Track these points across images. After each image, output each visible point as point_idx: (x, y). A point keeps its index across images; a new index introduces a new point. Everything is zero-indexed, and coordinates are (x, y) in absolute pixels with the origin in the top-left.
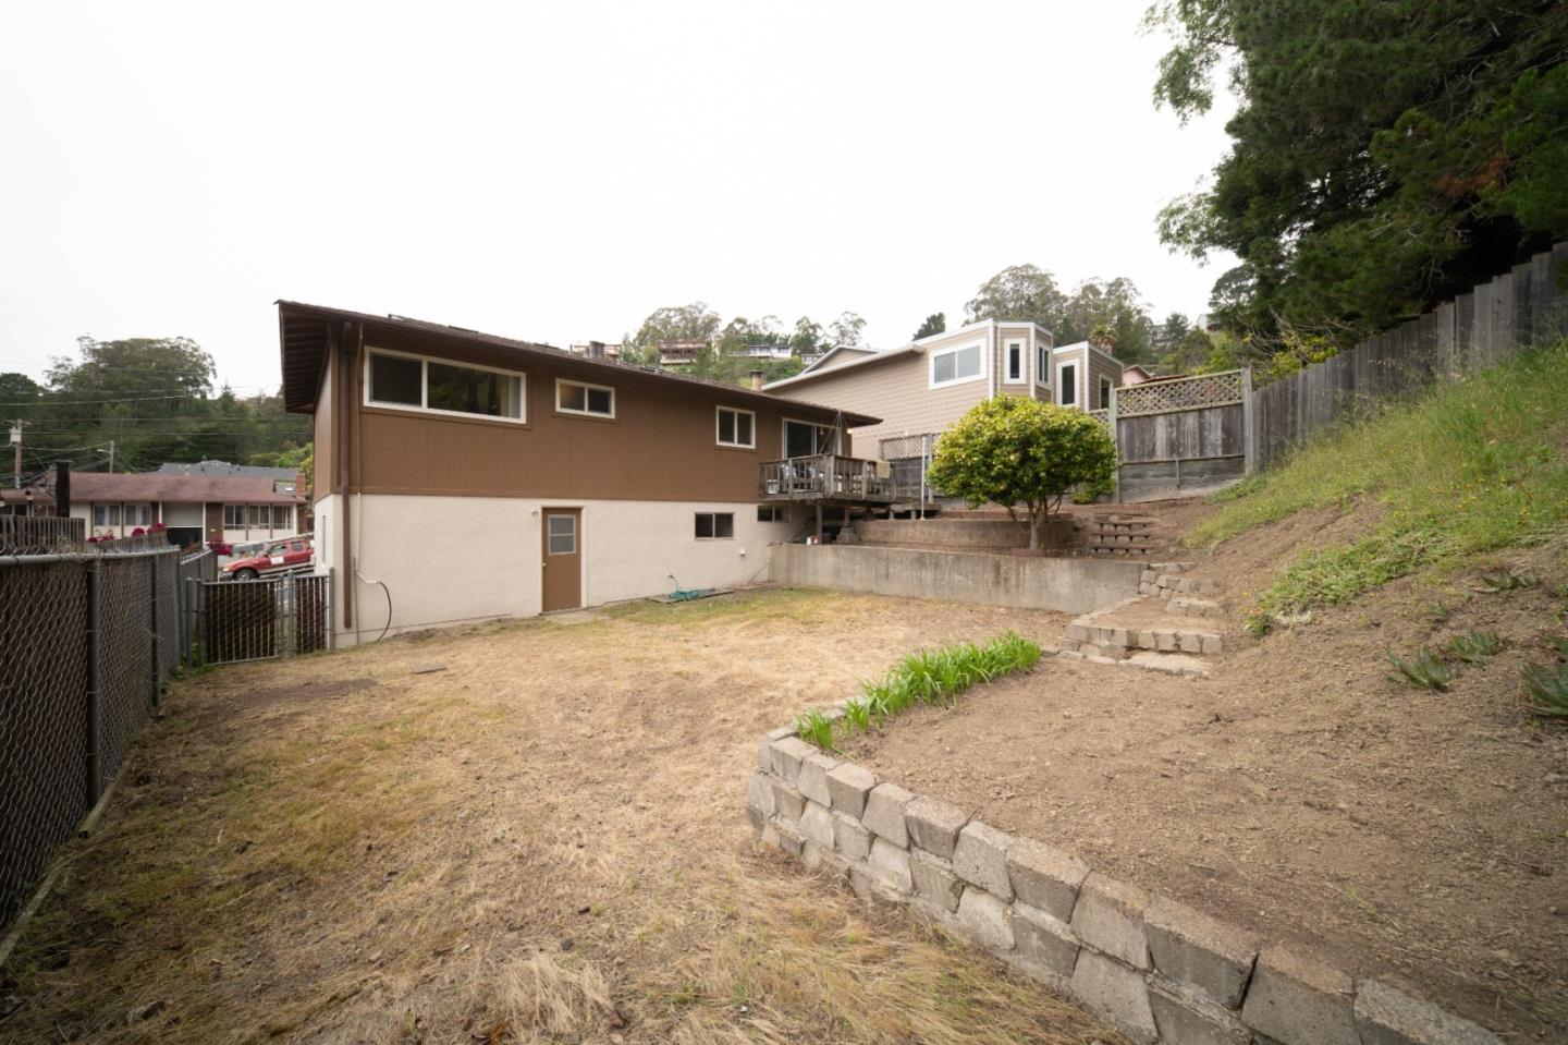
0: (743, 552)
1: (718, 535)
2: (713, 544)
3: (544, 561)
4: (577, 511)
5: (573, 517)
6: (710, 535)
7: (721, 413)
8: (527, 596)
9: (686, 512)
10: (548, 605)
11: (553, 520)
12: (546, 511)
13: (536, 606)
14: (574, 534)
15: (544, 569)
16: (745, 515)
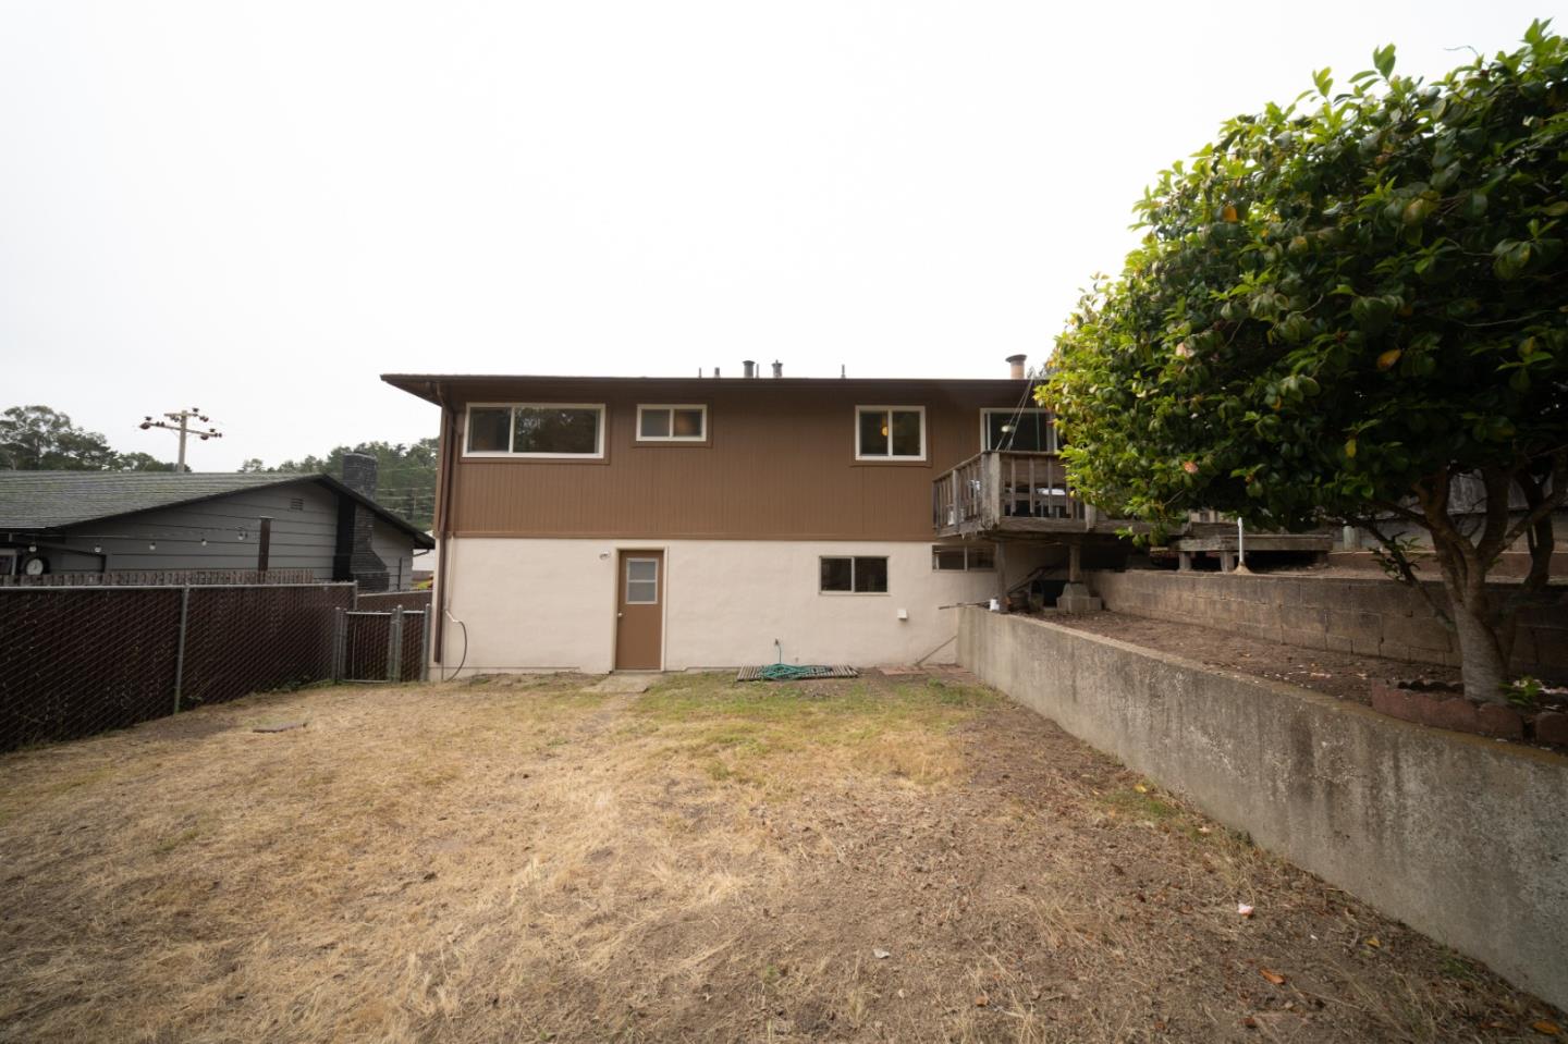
0: (904, 616)
1: (858, 589)
2: (850, 602)
3: (619, 610)
4: (659, 553)
5: (656, 560)
6: (849, 589)
7: (864, 416)
8: (596, 648)
9: (806, 557)
10: (622, 661)
11: (632, 563)
12: (623, 554)
13: (606, 662)
14: (656, 581)
15: (619, 620)
16: (909, 561)
